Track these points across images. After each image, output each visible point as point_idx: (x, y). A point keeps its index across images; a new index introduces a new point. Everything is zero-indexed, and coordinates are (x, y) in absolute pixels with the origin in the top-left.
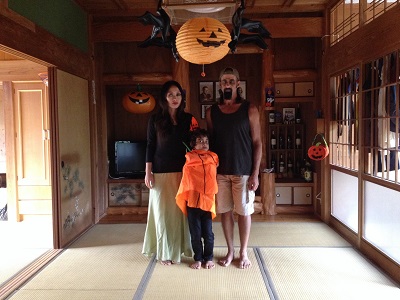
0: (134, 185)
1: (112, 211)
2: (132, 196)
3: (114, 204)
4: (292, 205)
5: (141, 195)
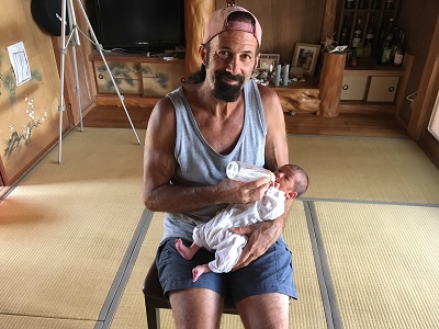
0: (130, 65)
2: (129, 81)
3: (105, 89)
4: (364, 102)
5: (141, 80)
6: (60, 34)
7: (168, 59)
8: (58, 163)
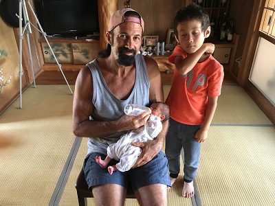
0: (65, 45)
1: (48, 68)
2: (65, 55)
3: (49, 61)
5: (72, 54)
6: (18, 26)
7: (89, 40)
8: (20, 108)
